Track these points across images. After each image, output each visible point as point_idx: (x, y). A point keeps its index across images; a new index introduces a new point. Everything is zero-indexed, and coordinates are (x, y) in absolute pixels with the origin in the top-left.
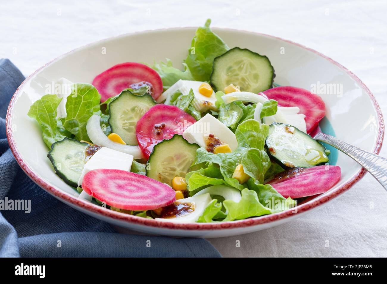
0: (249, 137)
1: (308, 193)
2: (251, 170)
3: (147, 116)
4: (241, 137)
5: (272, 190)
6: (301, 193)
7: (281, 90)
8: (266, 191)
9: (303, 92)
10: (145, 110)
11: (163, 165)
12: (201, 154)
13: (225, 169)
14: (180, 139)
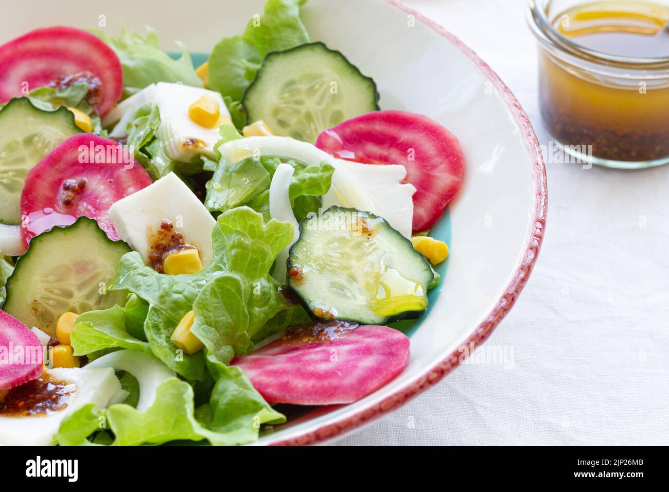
0: (233, 247)
1: (318, 397)
2: (214, 324)
3: (53, 160)
4: (220, 244)
5: (240, 380)
6: (303, 394)
7: (375, 121)
8: (228, 382)
9: (423, 125)
10: (55, 144)
11: (47, 281)
12: (129, 268)
13: (161, 316)
14: (92, 227)
